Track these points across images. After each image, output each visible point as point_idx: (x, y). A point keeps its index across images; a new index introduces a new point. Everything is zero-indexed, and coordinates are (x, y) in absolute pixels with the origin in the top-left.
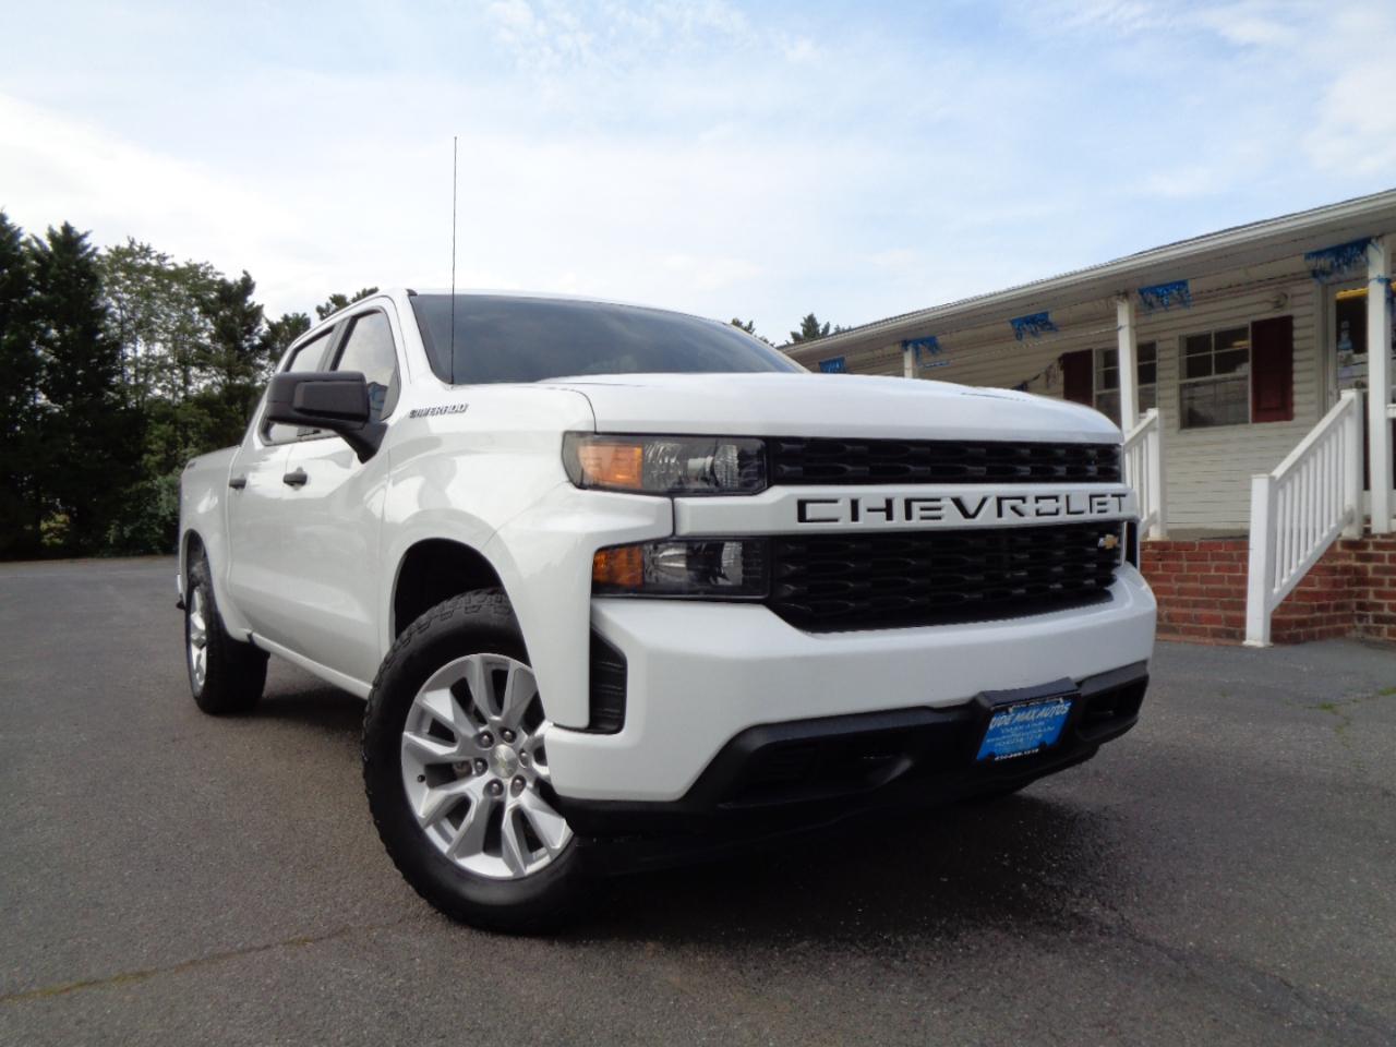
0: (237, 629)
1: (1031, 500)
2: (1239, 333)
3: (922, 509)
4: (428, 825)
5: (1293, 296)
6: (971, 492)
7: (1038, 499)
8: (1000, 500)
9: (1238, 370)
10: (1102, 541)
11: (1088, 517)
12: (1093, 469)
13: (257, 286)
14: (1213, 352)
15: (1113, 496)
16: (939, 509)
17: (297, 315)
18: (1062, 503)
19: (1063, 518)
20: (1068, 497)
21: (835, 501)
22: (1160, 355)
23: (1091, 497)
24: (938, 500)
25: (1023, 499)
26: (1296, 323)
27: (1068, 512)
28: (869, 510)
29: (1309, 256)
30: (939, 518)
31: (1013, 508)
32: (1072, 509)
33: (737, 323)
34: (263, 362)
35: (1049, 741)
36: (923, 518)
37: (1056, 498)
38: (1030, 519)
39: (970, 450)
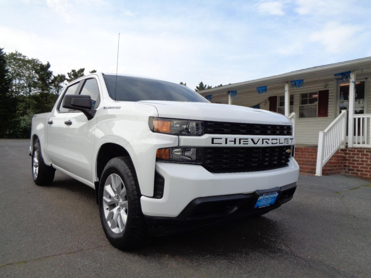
0: (48, 162)
1: (271, 140)
2: (315, 93)
3: (244, 141)
4: (108, 220)
5: (329, 85)
6: (256, 137)
7: (272, 139)
8: (263, 140)
9: (314, 103)
10: (287, 151)
11: (284, 144)
12: (285, 132)
13: (51, 66)
14: (308, 98)
15: (290, 139)
16: (248, 141)
17: (62, 74)
18: (278, 141)
19: (278, 145)
20: (279, 139)
21: (221, 139)
22: (295, 98)
23: (285, 139)
24: (247, 139)
25: (269, 139)
26: (330, 92)
27: (280, 143)
28: (230, 141)
29: (335, 75)
30: (247, 144)
31: (266, 142)
32: (281, 142)
33: (182, 83)
34: (52, 87)
35: (272, 203)
36: (243, 144)
37: (277, 139)
38: (270, 145)
39: (256, 126)
